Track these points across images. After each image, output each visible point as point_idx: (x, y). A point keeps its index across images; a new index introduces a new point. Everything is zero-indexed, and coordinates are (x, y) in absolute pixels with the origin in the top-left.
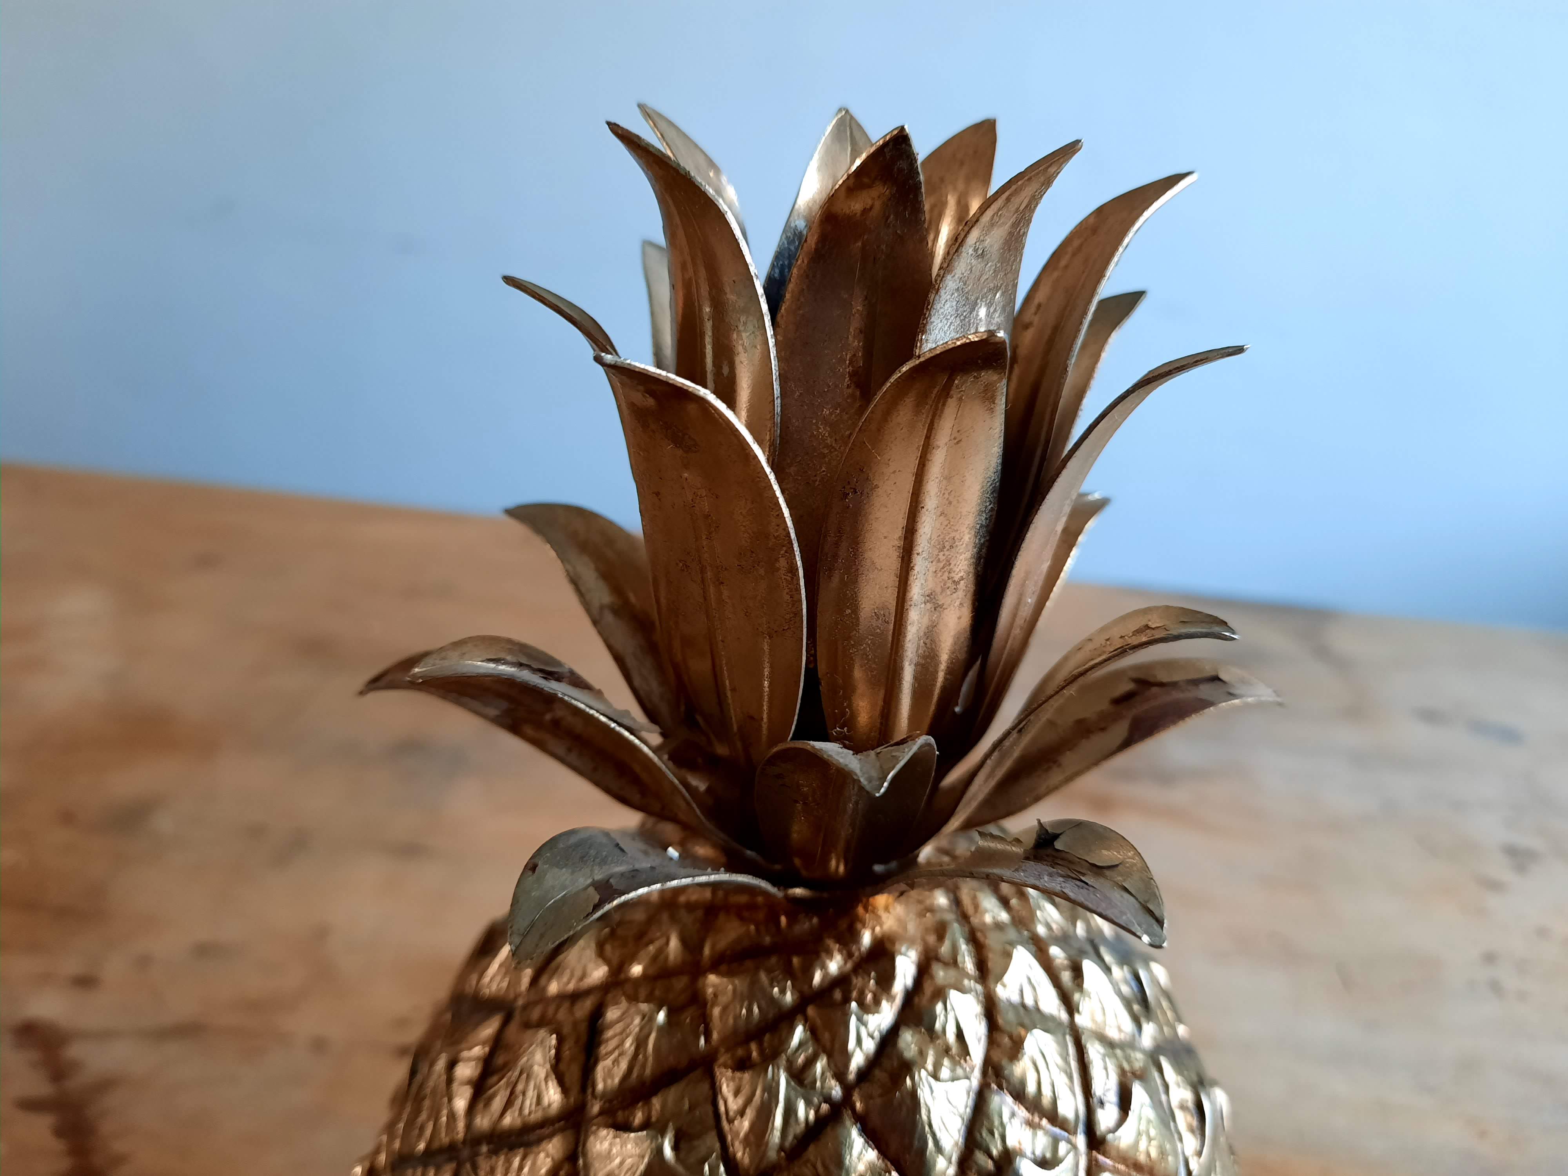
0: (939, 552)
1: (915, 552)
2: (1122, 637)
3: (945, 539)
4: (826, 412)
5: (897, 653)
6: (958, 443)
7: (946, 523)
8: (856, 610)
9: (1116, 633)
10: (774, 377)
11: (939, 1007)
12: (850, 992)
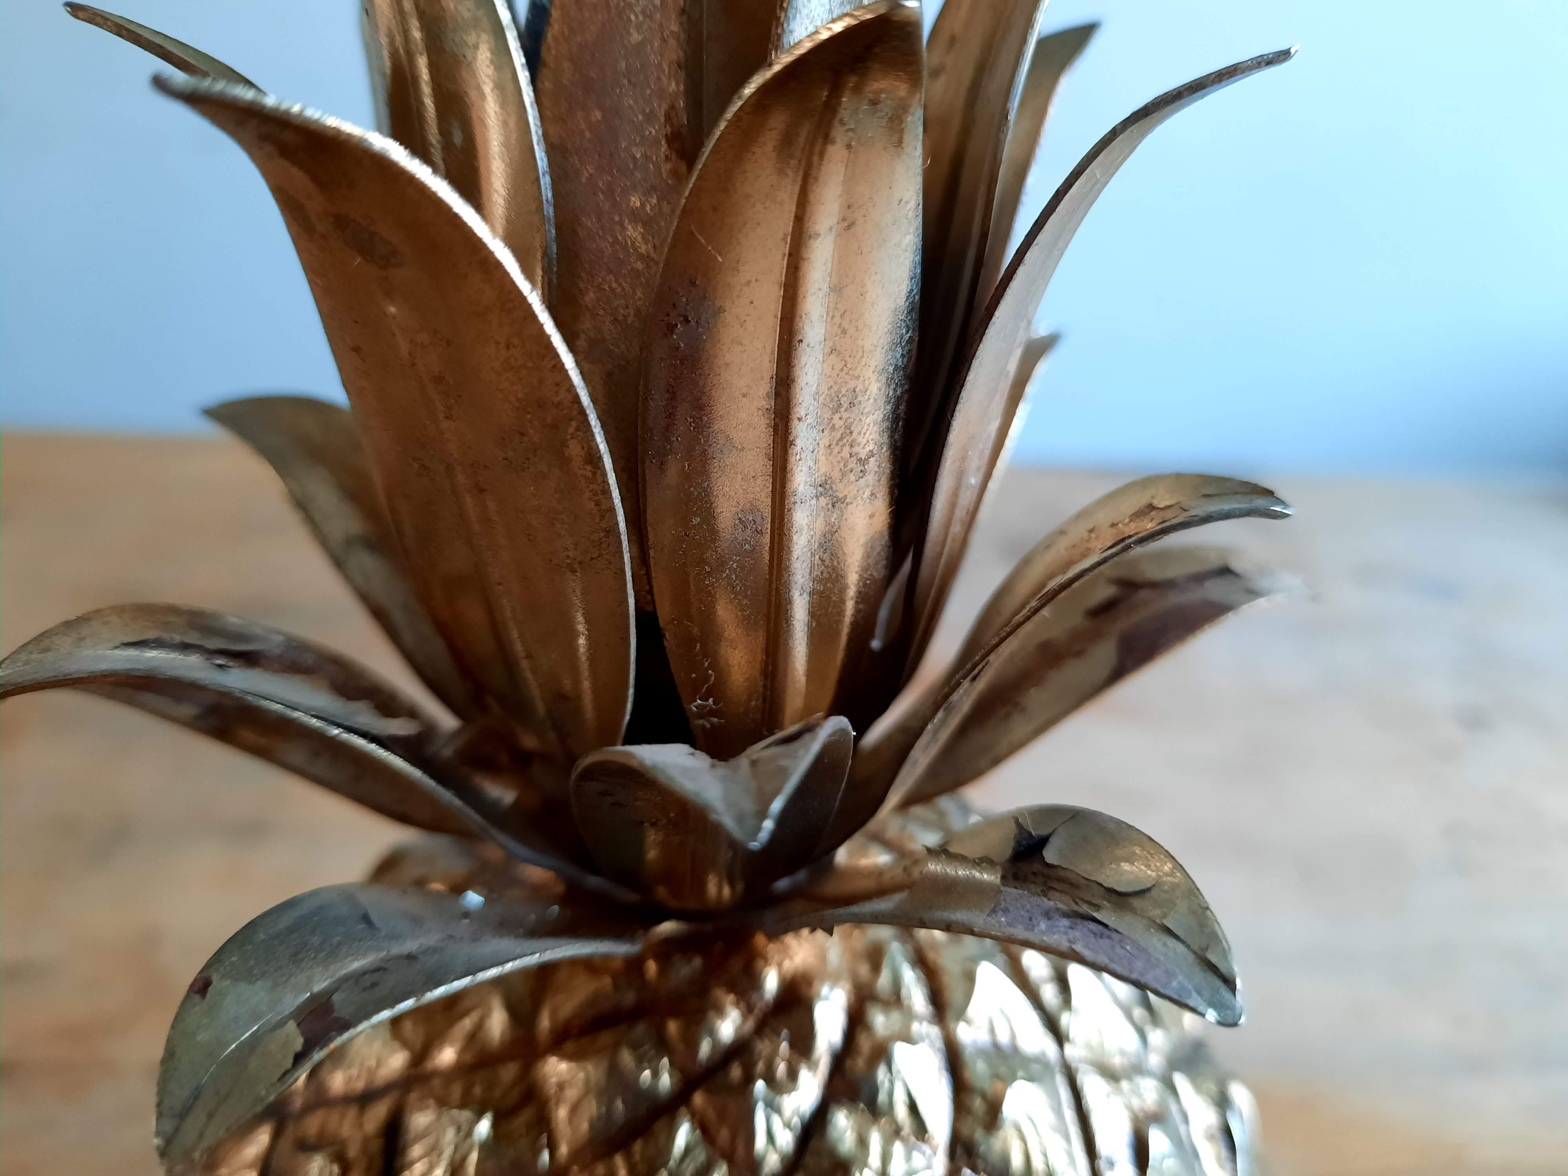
0: (833, 414)
1: (794, 417)
2: (1113, 525)
3: (841, 392)
4: (635, 201)
5: (779, 577)
6: (849, 227)
7: (839, 366)
8: (709, 515)
9: (1102, 518)
10: (535, 139)
11: (881, 1074)
12: (753, 1064)
